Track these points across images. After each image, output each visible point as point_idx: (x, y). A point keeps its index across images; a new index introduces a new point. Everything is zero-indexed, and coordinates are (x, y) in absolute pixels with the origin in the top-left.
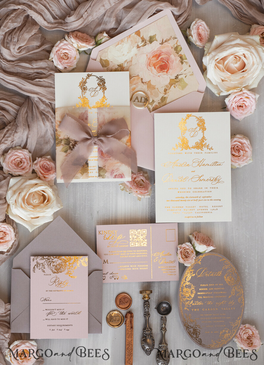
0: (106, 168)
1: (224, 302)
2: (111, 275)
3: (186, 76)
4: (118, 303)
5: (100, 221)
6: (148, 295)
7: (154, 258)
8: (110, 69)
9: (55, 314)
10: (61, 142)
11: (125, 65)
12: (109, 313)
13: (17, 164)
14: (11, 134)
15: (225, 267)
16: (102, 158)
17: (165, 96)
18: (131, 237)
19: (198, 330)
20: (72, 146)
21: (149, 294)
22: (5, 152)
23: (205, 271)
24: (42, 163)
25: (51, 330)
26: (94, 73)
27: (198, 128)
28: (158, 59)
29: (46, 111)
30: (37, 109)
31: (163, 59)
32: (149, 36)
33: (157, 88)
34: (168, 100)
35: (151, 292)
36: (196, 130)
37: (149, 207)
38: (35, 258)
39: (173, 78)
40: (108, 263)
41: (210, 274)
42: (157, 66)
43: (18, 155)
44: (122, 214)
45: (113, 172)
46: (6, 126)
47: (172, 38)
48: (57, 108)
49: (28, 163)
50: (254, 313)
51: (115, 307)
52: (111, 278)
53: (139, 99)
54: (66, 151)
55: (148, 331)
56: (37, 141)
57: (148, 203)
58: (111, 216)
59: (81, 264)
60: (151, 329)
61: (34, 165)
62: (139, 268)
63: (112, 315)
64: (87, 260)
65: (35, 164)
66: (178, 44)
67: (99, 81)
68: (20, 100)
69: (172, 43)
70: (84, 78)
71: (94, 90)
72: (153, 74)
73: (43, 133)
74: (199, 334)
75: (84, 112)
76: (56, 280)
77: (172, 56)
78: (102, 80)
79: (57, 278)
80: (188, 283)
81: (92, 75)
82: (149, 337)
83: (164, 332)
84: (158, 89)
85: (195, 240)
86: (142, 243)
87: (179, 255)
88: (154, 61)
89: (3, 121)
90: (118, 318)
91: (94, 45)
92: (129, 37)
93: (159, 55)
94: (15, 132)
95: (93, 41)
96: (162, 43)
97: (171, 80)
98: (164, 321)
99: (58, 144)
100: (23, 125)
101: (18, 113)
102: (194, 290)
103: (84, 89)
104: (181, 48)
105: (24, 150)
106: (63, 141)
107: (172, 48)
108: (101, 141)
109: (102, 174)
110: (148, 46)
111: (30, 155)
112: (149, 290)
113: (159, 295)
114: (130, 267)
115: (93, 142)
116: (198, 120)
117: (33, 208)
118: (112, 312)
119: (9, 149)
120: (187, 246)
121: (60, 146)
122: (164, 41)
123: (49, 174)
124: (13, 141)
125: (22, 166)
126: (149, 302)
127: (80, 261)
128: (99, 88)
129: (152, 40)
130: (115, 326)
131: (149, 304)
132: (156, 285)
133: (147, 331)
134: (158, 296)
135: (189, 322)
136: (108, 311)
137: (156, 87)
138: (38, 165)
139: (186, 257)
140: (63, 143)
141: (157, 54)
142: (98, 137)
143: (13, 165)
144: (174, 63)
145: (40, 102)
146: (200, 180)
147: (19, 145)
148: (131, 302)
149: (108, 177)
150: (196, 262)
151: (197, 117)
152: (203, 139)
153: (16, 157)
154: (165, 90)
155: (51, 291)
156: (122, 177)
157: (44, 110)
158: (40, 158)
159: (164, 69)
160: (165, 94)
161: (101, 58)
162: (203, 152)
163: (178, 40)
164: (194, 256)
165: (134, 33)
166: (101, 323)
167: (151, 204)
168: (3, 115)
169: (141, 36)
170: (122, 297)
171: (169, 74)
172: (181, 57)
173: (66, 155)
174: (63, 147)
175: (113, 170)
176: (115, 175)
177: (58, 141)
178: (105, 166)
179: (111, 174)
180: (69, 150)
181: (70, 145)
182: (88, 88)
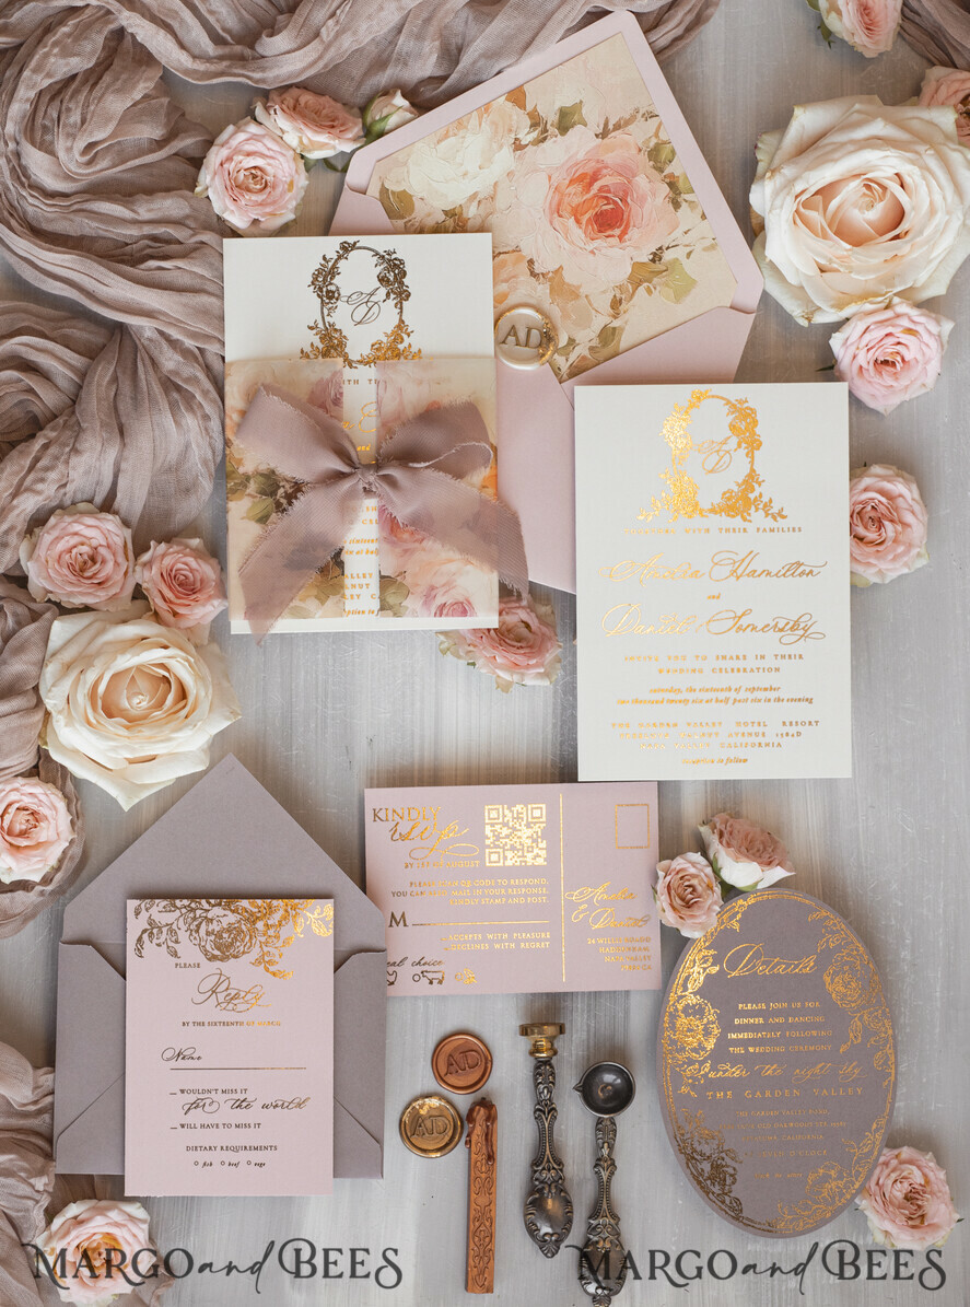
0: (408, 581)
1: (821, 1069)
2: (418, 969)
3: (689, 255)
4: (443, 1069)
5: (378, 773)
6: (551, 1040)
7: (572, 906)
8: (417, 224)
9: (215, 1106)
10: (246, 486)
11: (472, 212)
12: (410, 1104)
13: (77, 568)
14: (57, 458)
15: (827, 941)
16: (393, 543)
17: (616, 323)
18: (488, 829)
19: (728, 1166)
20: (283, 501)
21: (554, 1037)
22: (38, 521)
23: (757, 955)
24: (168, 561)
25: (201, 1164)
26: (364, 240)
27: (734, 441)
28: (588, 191)
29: (185, 375)
30: (150, 369)
31: (609, 192)
32: (557, 106)
33: (587, 296)
34: (625, 340)
35: (562, 1030)
36: (725, 447)
37: (554, 725)
38: (143, 906)
39: (645, 258)
40: (405, 925)
41: (773, 968)
42: (587, 216)
43: (81, 533)
44: (457, 748)
45: (433, 593)
46: (41, 429)
47: (641, 113)
48: (231, 364)
49: (117, 564)
50: (933, 1108)
51: (431, 1083)
52: (416, 978)
53: (522, 335)
54: (263, 520)
55: (549, 1170)
56: (152, 482)
57: (550, 710)
58: (417, 754)
59: (308, 930)
60: (560, 1163)
61: (138, 568)
62: (518, 945)
63: (422, 1112)
64: (332, 913)
65: (145, 565)
66: (663, 136)
67: (382, 267)
68: (93, 337)
69: (640, 133)
70: (328, 258)
71: (366, 300)
72: (572, 243)
73: (173, 457)
74: (733, 1183)
75: (327, 376)
76: (218, 984)
77: (641, 182)
78: (395, 265)
79: (223, 978)
80: (693, 1000)
81: (358, 245)
82: (553, 1191)
83: (607, 1173)
84: (591, 298)
85: (721, 842)
86: (528, 851)
87: (663, 898)
88: (575, 196)
89: (31, 412)
90: (440, 1122)
91: (360, 137)
92: (487, 110)
93: (595, 177)
94: (71, 450)
95: (356, 124)
96: (604, 134)
97: (637, 266)
98: (605, 1134)
99: (233, 491)
100: (102, 426)
101: (83, 381)
102: (714, 1023)
103: (328, 296)
104: (673, 152)
105: (104, 515)
106: (252, 481)
107: (640, 150)
108: (391, 481)
109: (391, 600)
110: (555, 142)
111: (128, 533)
112: (554, 1024)
113: (588, 1042)
114: (485, 940)
115: (361, 486)
116: (733, 413)
117: (127, 728)
118: (420, 1102)
119: (51, 512)
120: (691, 863)
121: (240, 499)
122: (611, 127)
123: (192, 603)
124: (64, 482)
125: (95, 574)
126: (552, 1067)
127: (306, 919)
128: (383, 291)
129: (566, 121)
130: (432, 1151)
131: (553, 1074)
132: (580, 1005)
133: (544, 1169)
134: (586, 1043)
135: (696, 1139)
136: (406, 1099)
137: (583, 291)
138: (155, 569)
139: (688, 905)
140: (252, 487)
141: (586, 174)
142: (378, 466)
143: (66, 571)
144: (647, 206)
145: (164, 342)
146: (739, 628)
147: (85, 497)
148: (489, 1065)
149: (414, 614)
150: (723, 923)
151: (728, 402)
152: (752, 479)
153: (74, 540)
154: (616, 304)
155: (199, 1024)
156: (464, 613)
157: (177, 373)
158: (163, 544)
159: (611, 227)
160: (615, 316)
161: (383, 185)
162: (751, 527)
163: (661, 124)
164: (715, 903)
165: (504, 97)
166: (379, 1141)
167: (562, 714)
168: (31, 391)
169: (529, 108)
170: (456, 1049)
171: (628, 243)
172: (672, 185)
173: (262, 531)
174: (254, 504)
175: (432, 588)
176: (439, 604)
177: (236, 481)
178: (405, 572)
179: (427, 603)
180: (276, 513)
181: (278, 497)
182: (342, 294)
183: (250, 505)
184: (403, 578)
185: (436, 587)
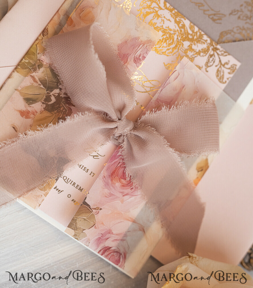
0: (99, 217)
10: (35, 70)
20: (53, 100)
45: (108, 236)
99: (24, 67)
106: (42, 69)
140: (40, 74)
174: (31, 86)
175: (110, 232)
176: (107, 245)
177: (31, 61)
178: (101, 209)
179: (99, 240)
180: (42, 104)
181: (51, 94)
183: (29, 84)
184: (97, 213)
185: (112, 233)
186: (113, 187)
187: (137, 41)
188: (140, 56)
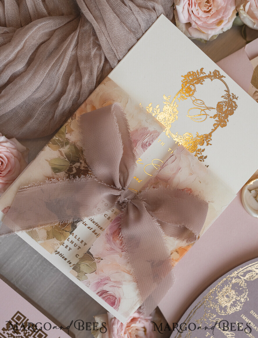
0: (99, 266)
10: (62, 146)
16: (108, 241)
20: (75, 171)
26: (228, 79)
45: (106, 282)
48: (110, 80)
54: (56, 170)
67: (225, 100)
70: (203, 71)
71: (203, 108)
75: (151, 129)
81: (223, 78)
99: (55, 143)
103: (187, 90)
106: (68, 146)
121: (54, 150)
128: (214, 112)
140: (66, 149)
149: (88, 284)
156: (113, 304)
173: (51, 175)
174: (59, 159)
175: (108, 279)
176: (104, 289)
177: (60, 139)
178: (102, 259)
179: (99, 284)
180: (65, 173)
181: (73, 166)
182: (196, 94)
183: (57, 157)
184: (98, 262)
185: (110, 280)
186: (114, 243)
187: (146, 130)
188: (147, 143)
